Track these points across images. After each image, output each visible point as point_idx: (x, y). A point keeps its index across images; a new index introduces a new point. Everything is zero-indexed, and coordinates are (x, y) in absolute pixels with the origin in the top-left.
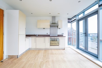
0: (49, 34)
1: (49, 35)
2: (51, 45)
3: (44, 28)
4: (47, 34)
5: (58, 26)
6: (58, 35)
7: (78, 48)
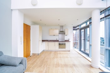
1: (58, 40)
2: (59, 48)
3: (54, 35)
5: (65, 34)
6: (65, 40)
7: (80, 50)
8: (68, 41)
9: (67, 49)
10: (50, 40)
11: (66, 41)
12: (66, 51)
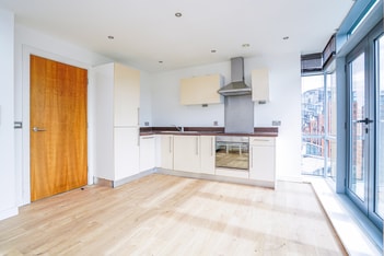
0: (221, 124)
1: (223, 129)
2: (217, 167)
3: (205, 105)
4: (216, 123)
6: (256, 130)
7: (345, 192)
8: (271, 131)
9: (255, 173)
10: (186, 129)
11: (260, 132)
12: (253, 186)
